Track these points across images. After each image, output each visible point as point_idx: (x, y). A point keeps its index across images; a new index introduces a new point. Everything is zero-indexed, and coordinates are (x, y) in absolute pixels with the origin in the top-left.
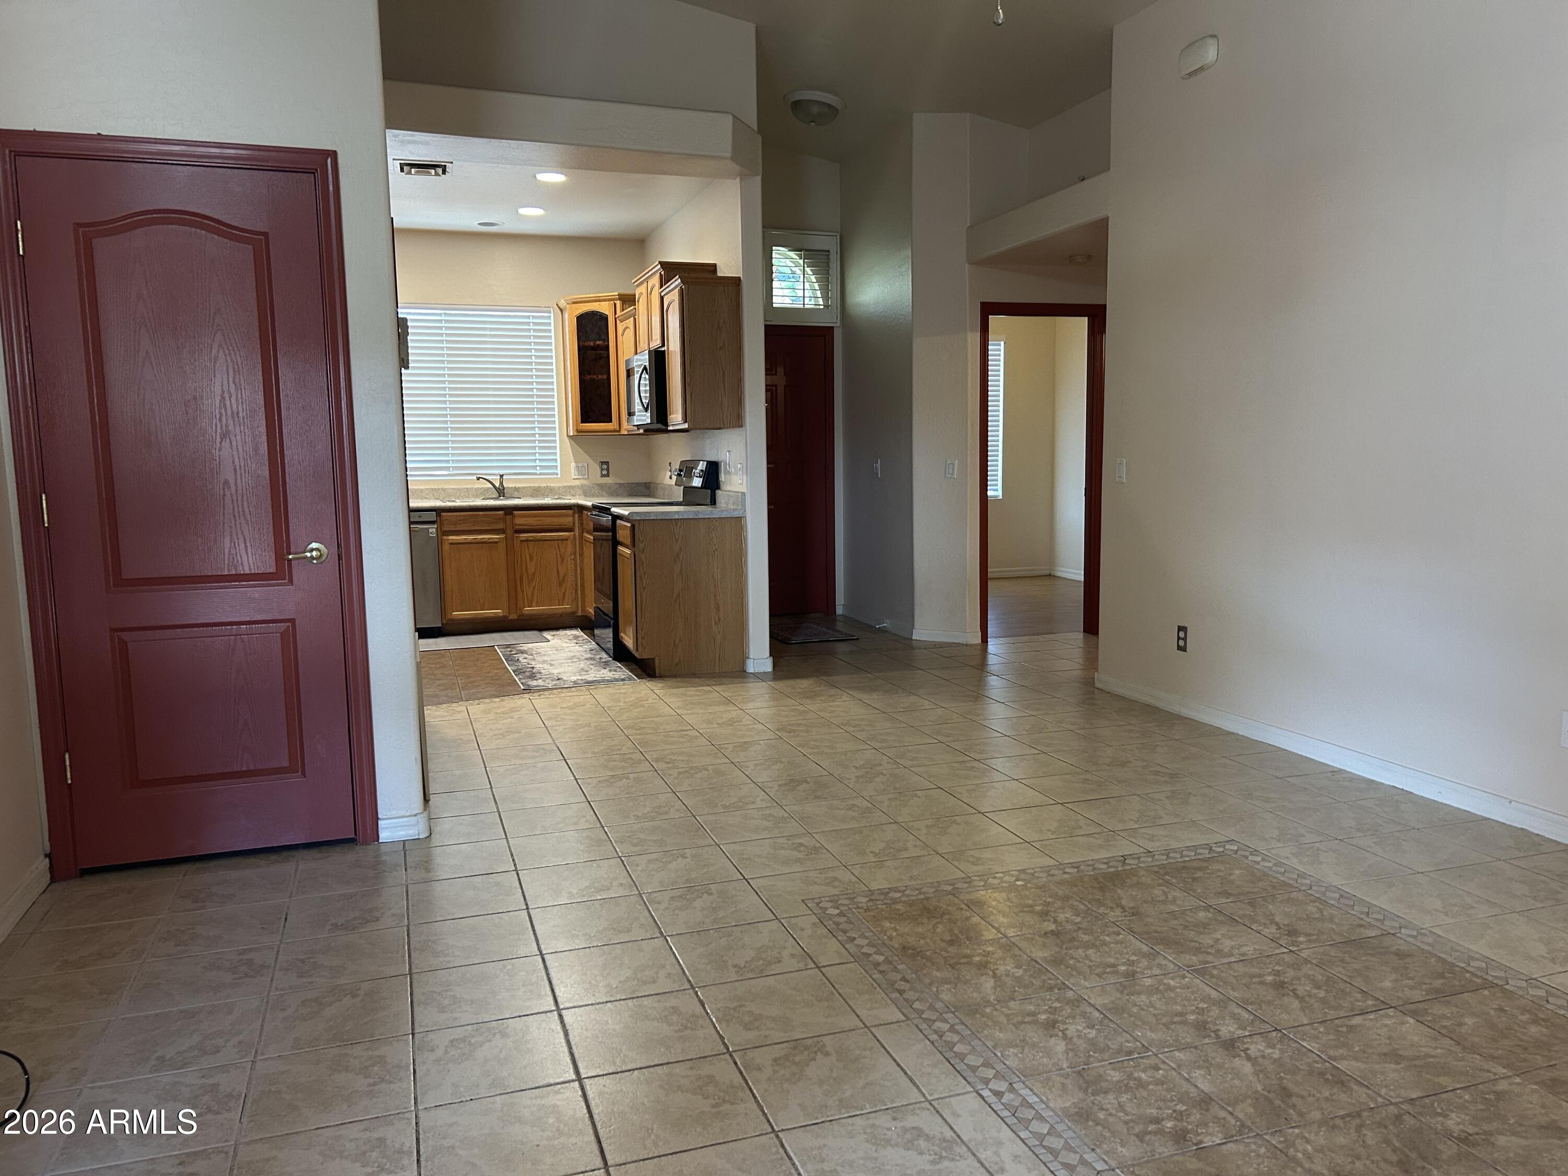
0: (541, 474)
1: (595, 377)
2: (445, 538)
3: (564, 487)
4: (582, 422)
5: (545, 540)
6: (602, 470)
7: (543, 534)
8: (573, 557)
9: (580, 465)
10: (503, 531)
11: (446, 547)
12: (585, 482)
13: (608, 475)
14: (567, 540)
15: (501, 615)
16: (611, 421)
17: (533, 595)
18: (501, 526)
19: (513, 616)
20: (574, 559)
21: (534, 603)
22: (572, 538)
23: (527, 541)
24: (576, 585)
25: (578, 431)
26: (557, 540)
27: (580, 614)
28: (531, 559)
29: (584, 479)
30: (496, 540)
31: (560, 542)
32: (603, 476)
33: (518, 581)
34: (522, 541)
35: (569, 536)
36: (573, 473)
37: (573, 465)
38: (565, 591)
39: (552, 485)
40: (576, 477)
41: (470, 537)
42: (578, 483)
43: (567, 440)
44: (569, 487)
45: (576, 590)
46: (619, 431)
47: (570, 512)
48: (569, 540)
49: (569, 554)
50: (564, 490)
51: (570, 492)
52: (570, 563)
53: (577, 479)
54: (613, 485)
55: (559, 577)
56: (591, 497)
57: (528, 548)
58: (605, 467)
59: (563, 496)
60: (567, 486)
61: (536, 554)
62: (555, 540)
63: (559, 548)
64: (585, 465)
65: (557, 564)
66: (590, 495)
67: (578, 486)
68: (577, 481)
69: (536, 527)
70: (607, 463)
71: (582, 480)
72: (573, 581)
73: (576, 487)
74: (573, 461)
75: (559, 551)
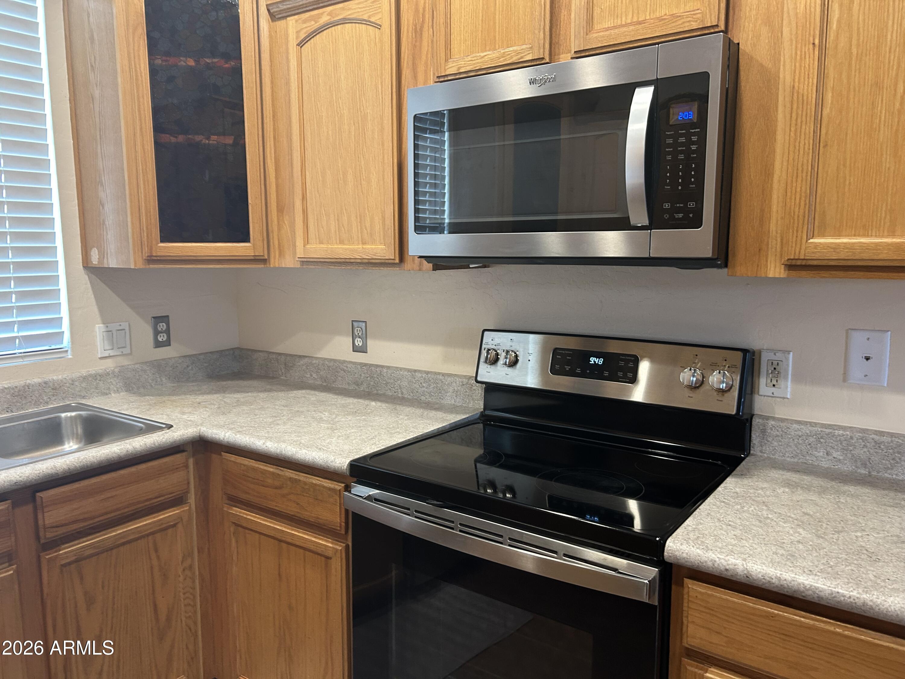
0: (26, 355)
1: (198, 138)
3: (85, 378)
4: (162, 241)
5: (124, 544)
6: (156, 333)
7: (120, 531)
8: (189, 562)
9: (114, 327)
10: (9, 557)
12: (125, 362)
13: (167, 343)
14: (174, 526)
16: (246, 239)
20: (189, 567)
22: (186, 517)
23: (79, 560)
24: (196, 623)
25: (151, 260)
26: (153, 533)
28: (90, 601)
29: (123, 355)
31: (158, 536)
32: (158, 344)
35: (180, 518)
36: (101, 346)
37: (99, 328)
38: (173, 647)
39: (57, 377)
40: (106, 354)
42: (109, 365)
43: (83, 278)
44: (96, 377)
46: (264, 261)
47: (178, 458)
48: (180, 526)
49: (180, 558)
50: (84, 385)
51: (96, 388)
52: (181, 579)
53: (110, 357)
54: (180, 361)
55: (157, 619)
56: (142, 390)
57: (82, 578)
58: (162, 326)
59: (84, 397)
60: (91, 375)
61: (103, 587)
62: (148, 535)
63: (156, 550)
64: (125, 325)
65: (154, 591)
66: (138, 388)
67: (113, 372)
68: (109, 361)
69: (101, 518)
70: (165, 319)
71: (119, 358)
72: (190, 617)
73: (108, 374)
74: (99, 319)
75: (158, 557)
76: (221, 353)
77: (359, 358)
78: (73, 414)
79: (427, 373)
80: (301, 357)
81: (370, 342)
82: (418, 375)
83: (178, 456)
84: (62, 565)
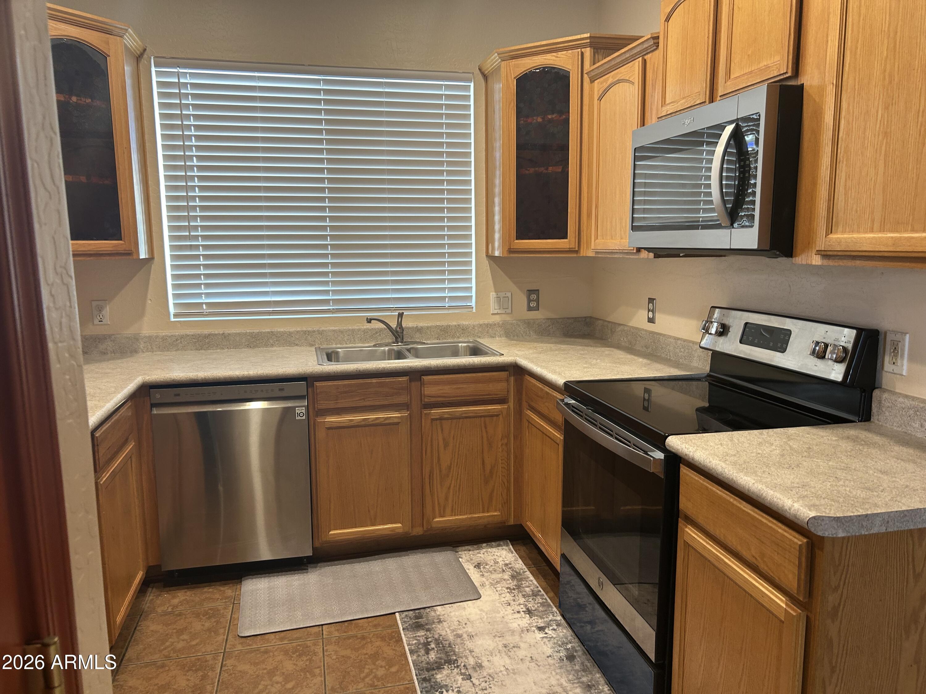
0: (450, 308)
1: (542, 169)
2: (320, 420)
3: (481, 325)
4: (517, 239)
5: (466, 417)
6: (529, 301)
7: (464, 409)
8: (506, 441)
9: (502, 295)
10: (406, 406)
11: (321, 434)
12: (508, 318)
13: (537, 308)
14: (497, 416)
15: (401, 531)
16: (565, 236)
17: (447, 499)
18: (403, 399)
19: (418, 531)
20: (506, 444)
21: (448, 510)
22: (505, 412)
23: (441, 419)
24: (509, 482)
25: (511, 251)
26: (484, 416)
27: (512, 522)
28: (446, 445)
29: (506, 313)
30: (396, 420)
31: (487, 419)
32: (530, 309)
33: (427, 480)
34: (433, 420)
35: (501, 411)
36: (493, 307)
37: (493, 295)
38: (493, 491)
39: (465, 323)
40: (496, 312)
41: (358, 418)
42: (497, 319)
43: (485, 262)
44: (487, 325)
45: (508, 489)
46: (577, 252)
47: (504, 374)
48: (501, 416)
49: (500, 436)
50: (480, 330)
51: (487, 332)
52: (500, 450)
53: (497, 314)
54: (544, 322)
55: (484, 470)
56: (516, 338)
57: (442, 430)
58: (534, 297)
59: (479, 337)
60: (485, 324)
61: (453, 439)
62: (481, 417)
63: (486, 428)
64: (509, 295)
65: (483, 451)
66: (514, 336)
67: (498, 324)
68: (497, 316)
69: (454, 399)
70: (536, 292)
71: (503, 316)
72: (504, 476)
73: (495, 325)
74: (493, 289)
75: (487, 432)
76: (576, 319)
77: (650, 327)
78: (465, 345)
79: (685, 341)
80: (620, 325)
81: (658, 316)
82: (679, 342)
83: (503, 373)
84: (432, 419)
